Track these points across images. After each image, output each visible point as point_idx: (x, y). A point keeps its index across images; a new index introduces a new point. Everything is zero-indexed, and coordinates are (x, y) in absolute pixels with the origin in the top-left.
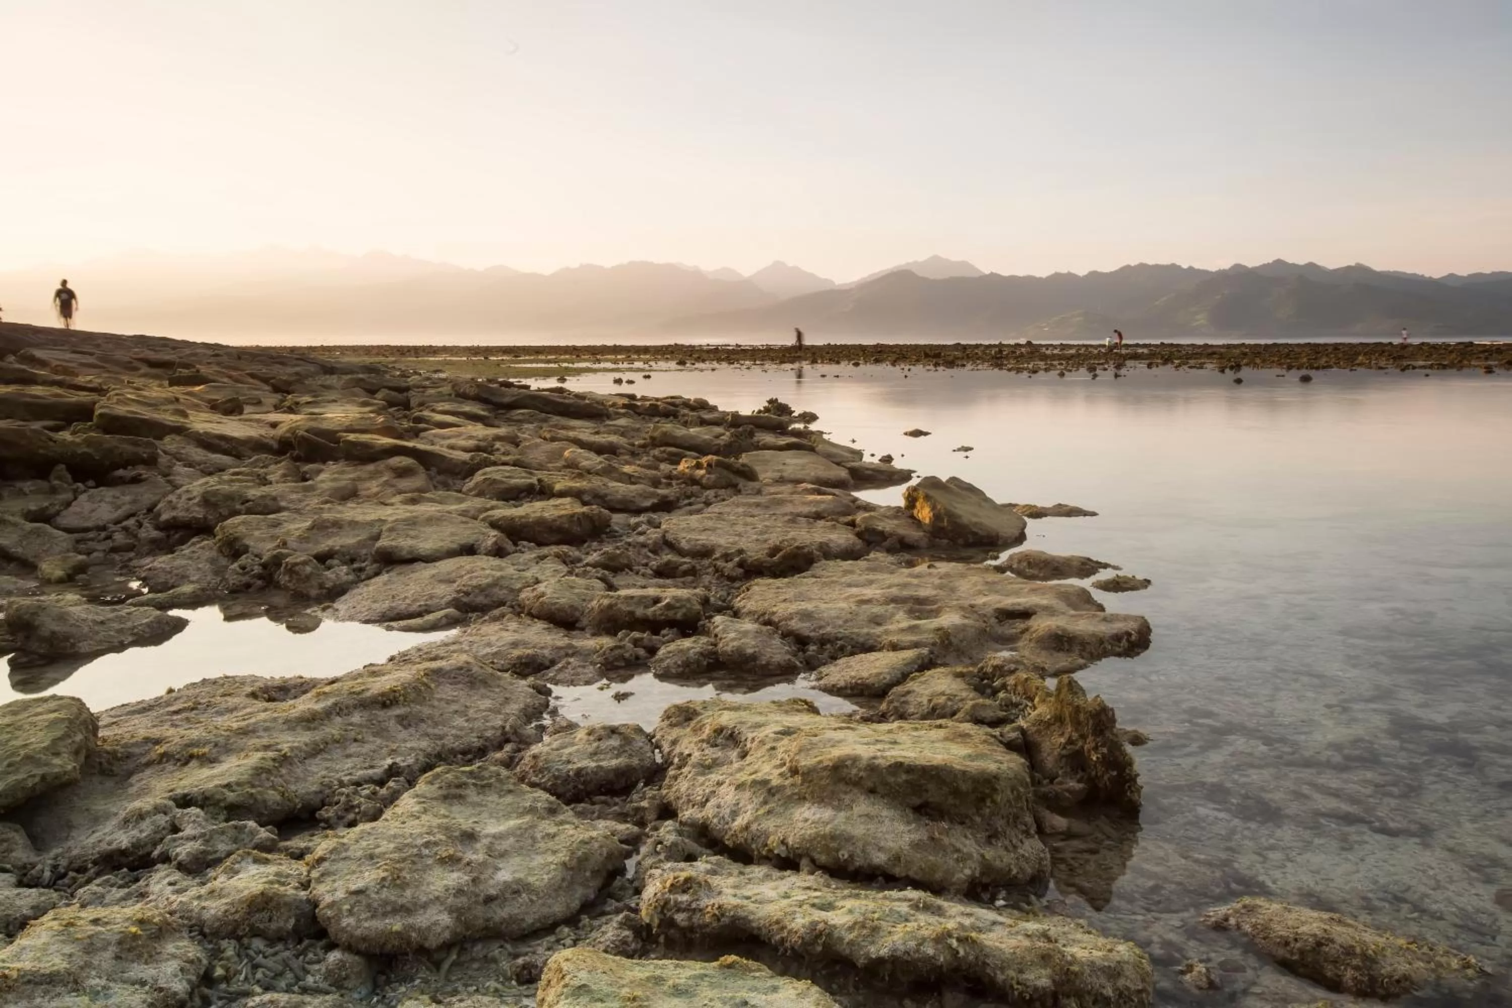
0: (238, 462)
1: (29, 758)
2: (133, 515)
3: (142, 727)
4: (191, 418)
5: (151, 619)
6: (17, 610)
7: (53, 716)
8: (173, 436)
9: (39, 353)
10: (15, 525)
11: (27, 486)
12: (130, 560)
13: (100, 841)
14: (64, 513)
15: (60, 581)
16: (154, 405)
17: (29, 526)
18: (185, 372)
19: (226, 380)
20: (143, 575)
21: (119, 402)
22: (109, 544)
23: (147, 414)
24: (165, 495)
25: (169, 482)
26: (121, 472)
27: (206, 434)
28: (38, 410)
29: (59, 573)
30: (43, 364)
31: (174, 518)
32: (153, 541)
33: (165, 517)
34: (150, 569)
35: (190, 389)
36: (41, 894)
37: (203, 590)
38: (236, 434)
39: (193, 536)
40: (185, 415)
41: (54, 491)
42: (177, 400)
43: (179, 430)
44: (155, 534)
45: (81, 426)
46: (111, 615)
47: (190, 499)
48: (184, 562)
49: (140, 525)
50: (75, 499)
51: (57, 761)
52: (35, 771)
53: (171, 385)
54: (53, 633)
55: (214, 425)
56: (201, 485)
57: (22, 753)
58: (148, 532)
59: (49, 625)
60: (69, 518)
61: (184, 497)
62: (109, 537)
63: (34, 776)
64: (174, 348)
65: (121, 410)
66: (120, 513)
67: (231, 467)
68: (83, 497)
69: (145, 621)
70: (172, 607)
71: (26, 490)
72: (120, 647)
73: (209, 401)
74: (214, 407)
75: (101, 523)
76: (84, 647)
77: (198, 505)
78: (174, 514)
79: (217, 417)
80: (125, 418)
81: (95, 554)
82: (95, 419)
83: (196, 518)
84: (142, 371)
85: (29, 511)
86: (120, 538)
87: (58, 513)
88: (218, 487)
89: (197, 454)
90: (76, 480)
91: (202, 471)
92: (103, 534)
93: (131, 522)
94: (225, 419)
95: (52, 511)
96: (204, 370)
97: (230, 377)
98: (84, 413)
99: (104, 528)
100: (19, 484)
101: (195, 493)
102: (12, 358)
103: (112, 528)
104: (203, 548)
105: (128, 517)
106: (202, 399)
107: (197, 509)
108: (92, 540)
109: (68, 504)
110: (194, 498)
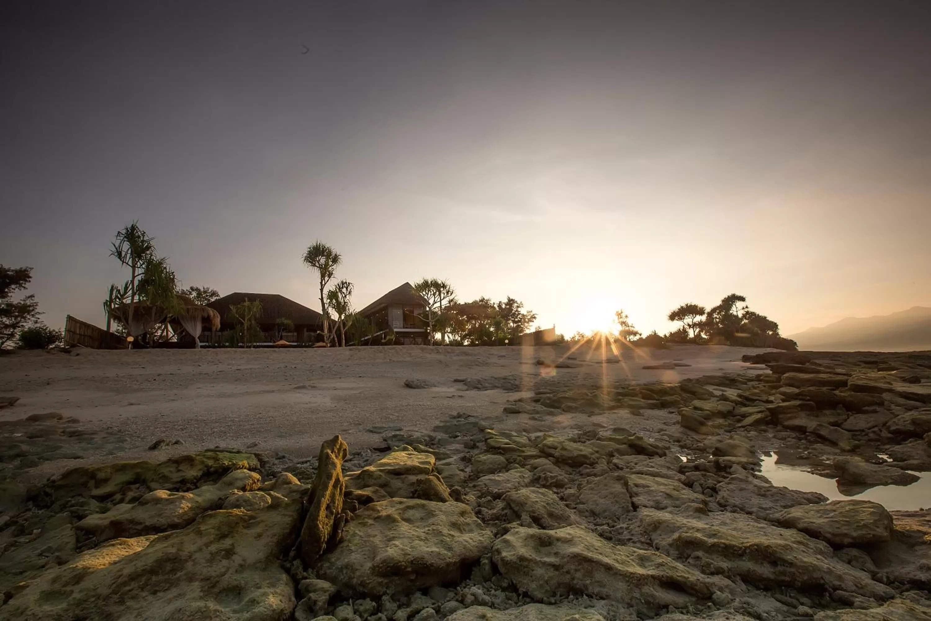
0: (924, 405)
1: (865, 526)
2: (876, 426)
3: (913, 525)
4: (894, 385)
5: (900, 473)
6: (838, 461)
7: (872, 510)
8: (887, 393)
9: (817, 361)
10: (825, 427)
11: (827, 412)
12: (879, 445)
13: (909, 573)
14: (845, 423)
15: (849, 451)
16: (876, 380)
17: (832, 428)
18: (884, 366)
19: (906, 368)
20: (889, 453)
21: (858, 379)
22: (866, 438)
23: (873, 384)
24: (891, 419)
25: (891, 413)
26: (866, 408)
27: (904, 392)
28: (823, 383)
29: (848, 448)
30: (820, 365)
31: (897, 429)
32: (888, 438)
33: (893, 428)
34: (892, 451)
35: (889, 373)
36: (887, 588)
37: (923, 464)
38: (920, 392)
39: (910, 438)
40: (892, 384)
41: (839, 414)
42: (885, 377)
43: (890, 391)
44: (890, 435)
45: (843, 389)
46: (879, 469)
47: (905, 421)
48: (909, 450)
49: (881, 431)
50: (848, 418)
51: (878, 530)
52: (869, 532)
53: (879, 371)
54: (854, 472)
55: (907, 388)
56: (910, 415)
57: (862, 523)
58: (885, 434)
59: (852, 470)
60: (847, 425)
61: (902, 420)
62: (867, 435)
63: (870, 534)
64: (875, 356)
65: (860, 383)
66: (870, 425)
67: (921, 407)
68: (852, 418)
69: (896, 474)
70: (908, 469)
71: (828, 414)
72: (886, 484)
73: (901, 378)
74: (904, 380)
75: (861, 429)
76: (869, 481)
77: (910, 424)
78: (897, 427)
79: (907, 385)
80: (862, 386)
81: (862, 441)
82: (849, 386)
83: (910, 430)
84: (862, 366)
85: (831, 422)
86: (872, 435)
87: (842, 423)
88: (920, 417)
89: (901, 401)
90: (847, 411)
91: (906, 408)
92: (864, 433)
93: (876, 429)
94: (912, 385)
95: (840, 422)
96: (893, 364)
97: (907, 366)
98: (844, 384)
99: (863, 431)
100: (825, 412)
101: (907, 419)
102: (808, 364)
103: (867, 431)
104: (918, 444)
105: (874, 427)
106: (896, 377)
107: (909, 426)
108: (859, 435)
109: (846, 420)
110: (907, 421)
